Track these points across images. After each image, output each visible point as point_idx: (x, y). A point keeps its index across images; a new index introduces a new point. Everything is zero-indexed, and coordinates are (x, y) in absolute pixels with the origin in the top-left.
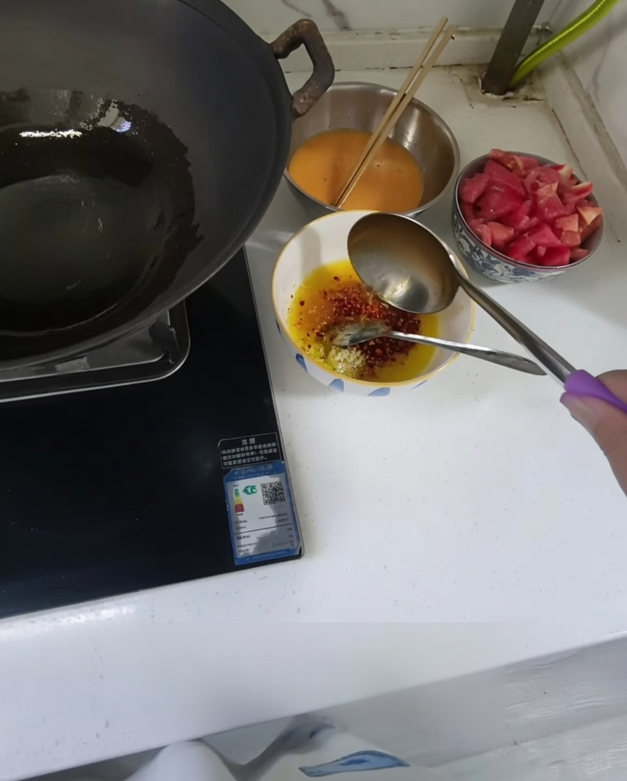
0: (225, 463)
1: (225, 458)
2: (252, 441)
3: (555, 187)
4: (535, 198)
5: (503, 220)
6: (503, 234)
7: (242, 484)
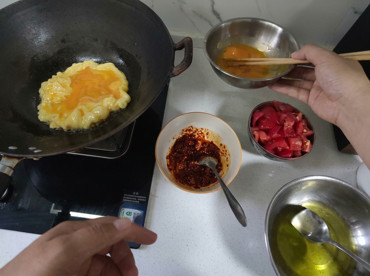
0: (124, 200)
1: (124, 197)
2: (137, 193)
3: (292, 124)
4: (283, 126)
5: (267, 132)
6: (264, 137)
7: (126, 210)
